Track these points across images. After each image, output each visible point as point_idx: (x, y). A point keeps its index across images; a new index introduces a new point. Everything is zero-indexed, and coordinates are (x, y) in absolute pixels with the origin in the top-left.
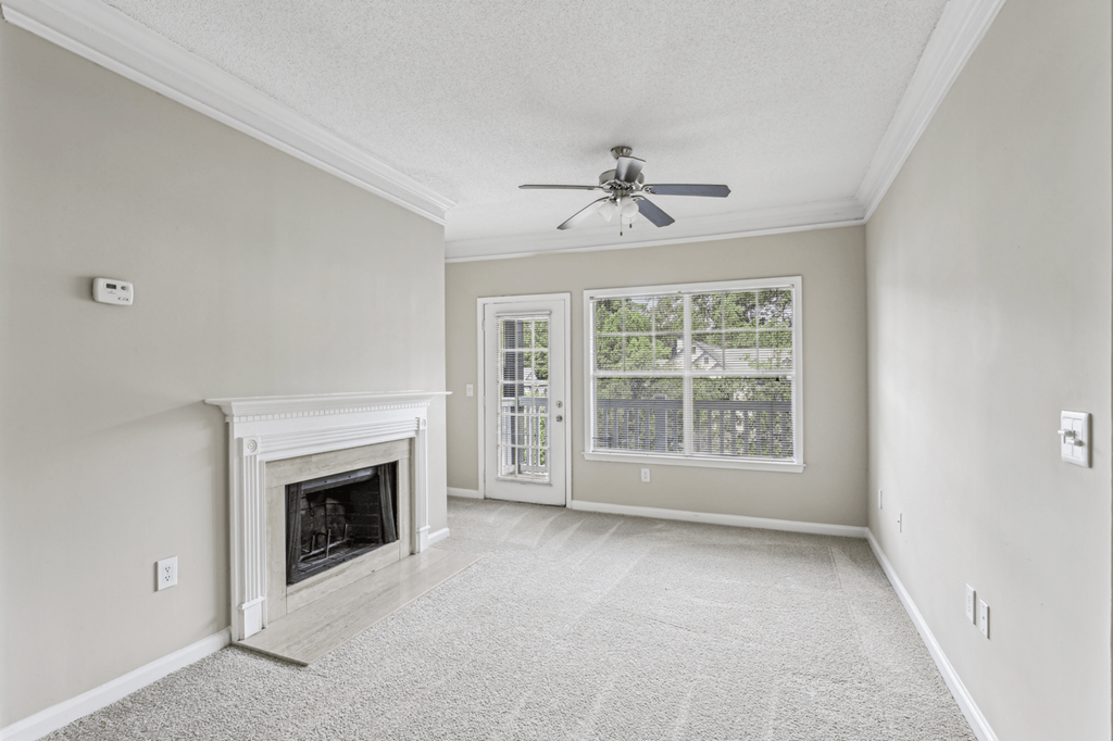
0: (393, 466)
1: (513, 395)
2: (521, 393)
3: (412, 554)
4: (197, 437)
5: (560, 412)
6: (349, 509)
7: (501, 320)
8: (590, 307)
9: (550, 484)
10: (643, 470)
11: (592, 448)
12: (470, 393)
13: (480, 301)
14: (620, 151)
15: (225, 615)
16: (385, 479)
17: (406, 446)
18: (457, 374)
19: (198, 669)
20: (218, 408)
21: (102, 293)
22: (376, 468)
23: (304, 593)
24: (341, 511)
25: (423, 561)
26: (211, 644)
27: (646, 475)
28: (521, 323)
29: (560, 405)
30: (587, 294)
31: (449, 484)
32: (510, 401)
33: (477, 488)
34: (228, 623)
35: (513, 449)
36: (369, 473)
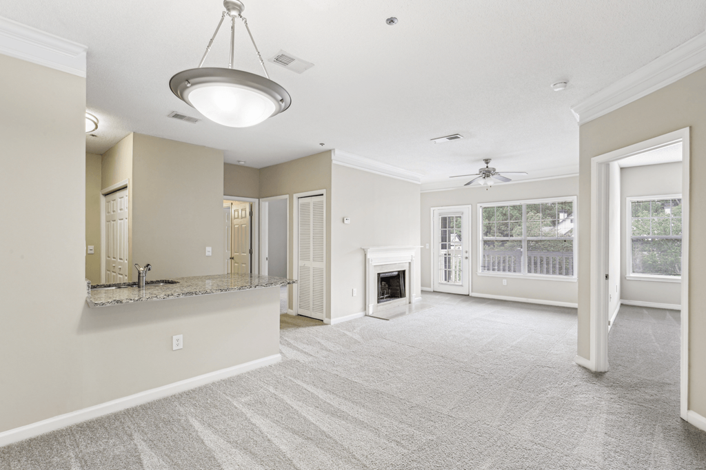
0: (404, 272)
1: (446, 248)
2: (450, 248)
3: (410, 303)
4: (360, 258)
5: (467, 255)
6: (389, 286)
7: (440, 217)
8: (480, 211)
9: (462, 286)
10: (504, 280)
11: (481, 271)
12: (428, 247)
13: (432, 209)
14: (487, 161)
15: (365, 308)
16: (402, 275)
17: (408, 264)
18: (425, 240)
19: (356, 320)
20: (364, 249)
21: (346, 221)
22: (399, 271)
23: (381, 307)
24: (387, 286)
25: (413, 305)
26: (361, 314)
27: (505, 282)
28: (449, 218)
29: (466, 252)
30: (479, 205)
31: (422, 286)
32: (444, 251)
33: (430, 287)
34: (365, 310)
35: (446, 271)
36: (396, 273)
